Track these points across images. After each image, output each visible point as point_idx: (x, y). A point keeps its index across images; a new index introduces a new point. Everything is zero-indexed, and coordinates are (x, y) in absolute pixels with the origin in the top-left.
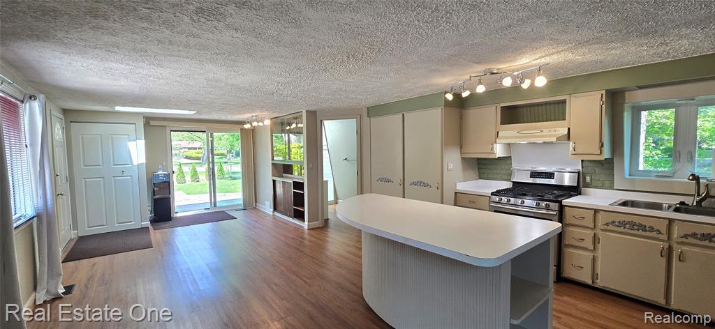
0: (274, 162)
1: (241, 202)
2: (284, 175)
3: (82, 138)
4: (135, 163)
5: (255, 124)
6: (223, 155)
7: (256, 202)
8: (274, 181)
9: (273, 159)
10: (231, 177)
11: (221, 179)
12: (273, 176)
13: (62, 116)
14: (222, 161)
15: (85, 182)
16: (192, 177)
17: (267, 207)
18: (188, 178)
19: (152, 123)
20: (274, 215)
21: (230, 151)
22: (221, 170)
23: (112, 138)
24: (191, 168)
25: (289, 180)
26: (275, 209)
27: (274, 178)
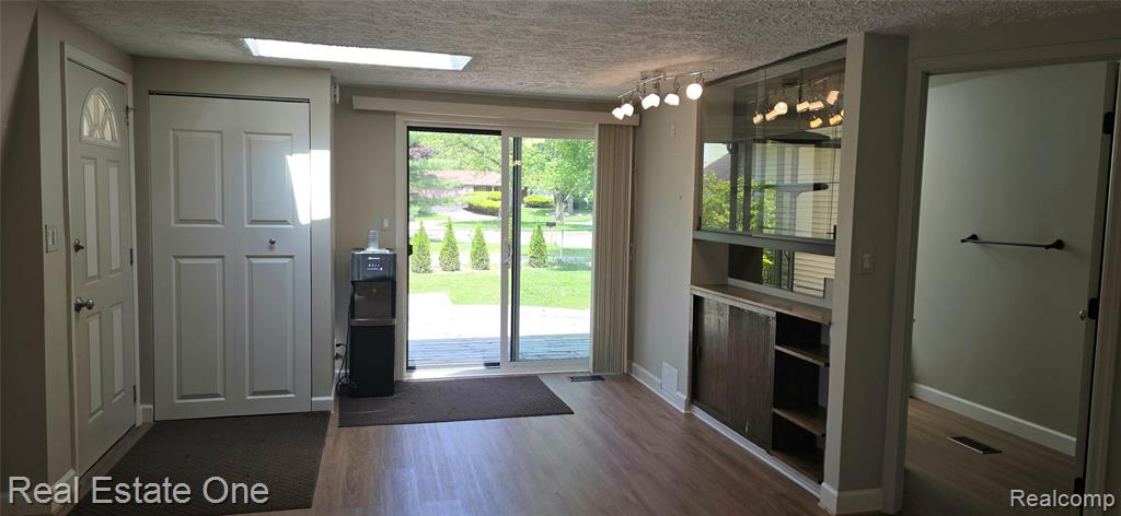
0: (702, 236)
1: (586, 350)
2: (732, 281)
3: (176, 140)
4: (304, 219)
5: (651, 101)
6: (543, 206)
7: (631, 357)
8: (698, 301)
9: (698, 226)
10: (560, 262)
11: (538, 265)
12: (694, 282)
13: (127, 78)
14: (541, 219)
15: (178, 265)
16: (474, 255)
17: (669, 382)
18: (465, 257)
19: (360, 103)
20: (690, 416)
21: (561, 198)
22: (539, 245)
23: (249, 142)
24: (474, 233)
25: (763, 307)
26: (695, 396)
27: (700, 291)
